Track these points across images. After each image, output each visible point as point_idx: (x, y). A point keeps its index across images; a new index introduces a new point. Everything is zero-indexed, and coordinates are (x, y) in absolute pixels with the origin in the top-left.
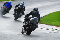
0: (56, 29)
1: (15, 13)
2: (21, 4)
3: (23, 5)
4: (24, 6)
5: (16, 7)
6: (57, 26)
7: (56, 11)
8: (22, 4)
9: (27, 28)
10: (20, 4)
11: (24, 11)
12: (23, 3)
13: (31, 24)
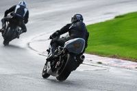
0: (100, 63)
1: (4, 27)
2: (18, 7)
3: (22, 8)
4: (26, 10)
5: (7, 13)
6: (101, 54)
7: (99, 21)
8: (21, 6)
9: (58, 63)
10: (15, 7)
11: (26, 22)
12: (22, 4)
13: (69, 55)
